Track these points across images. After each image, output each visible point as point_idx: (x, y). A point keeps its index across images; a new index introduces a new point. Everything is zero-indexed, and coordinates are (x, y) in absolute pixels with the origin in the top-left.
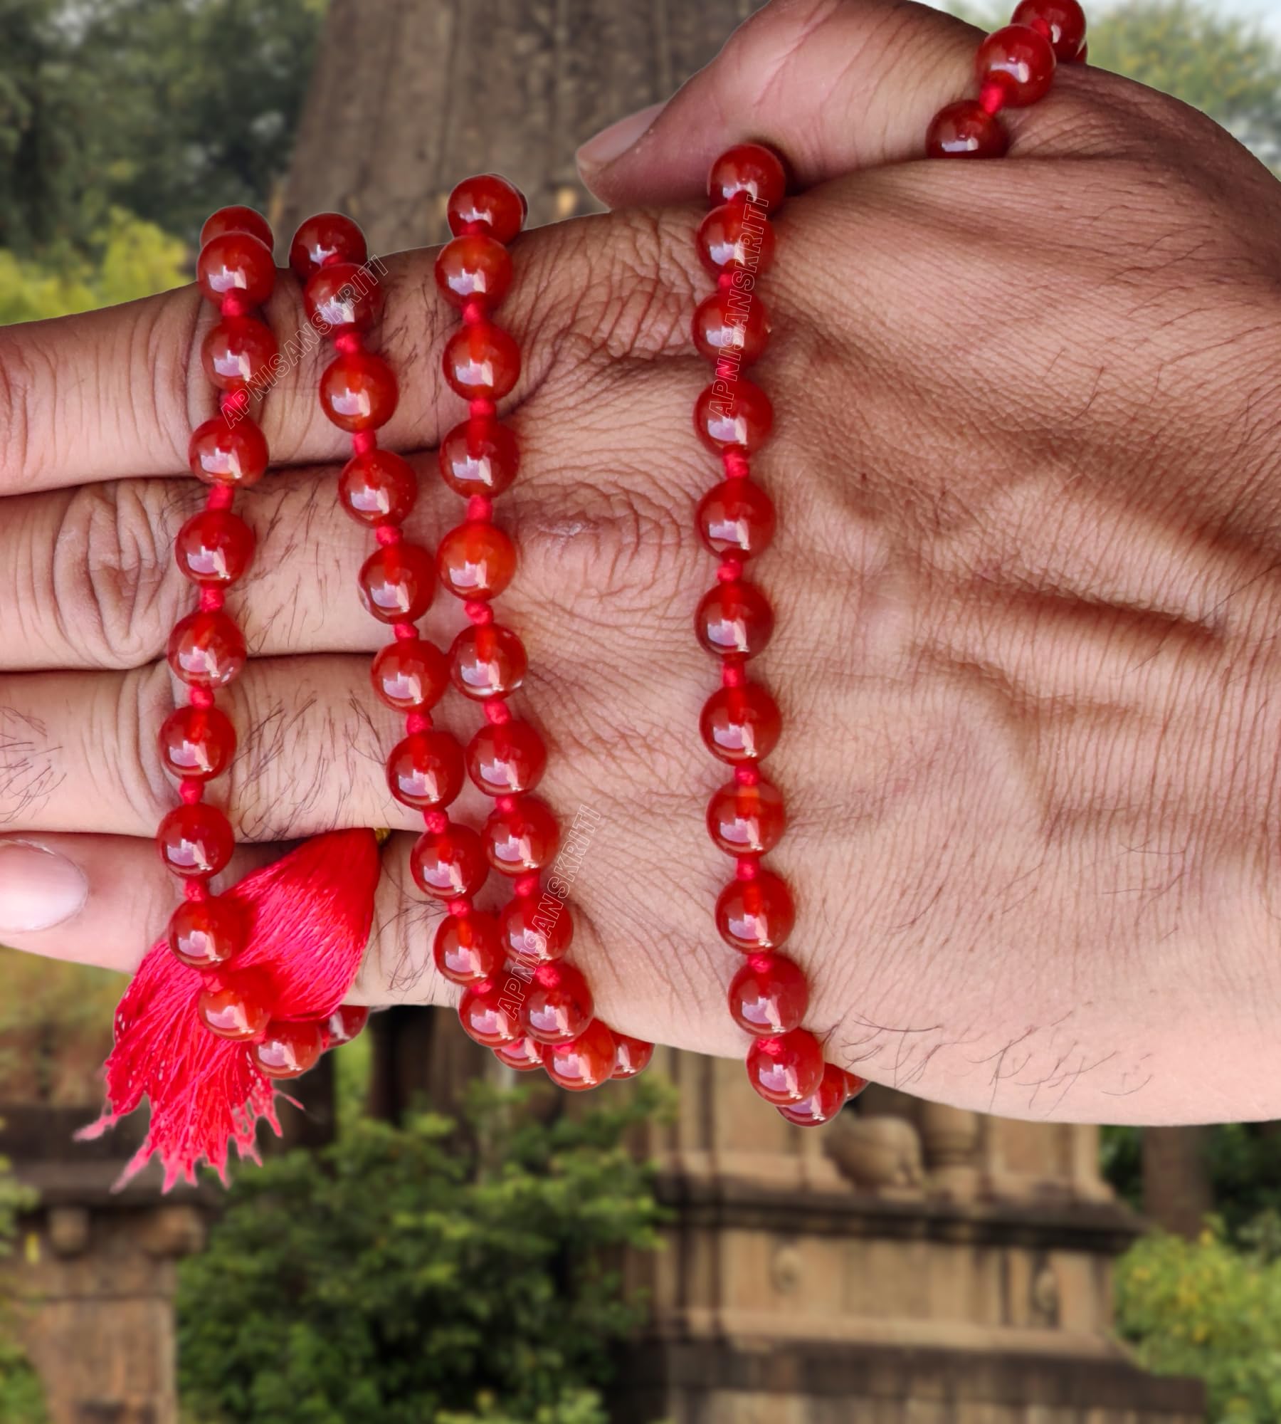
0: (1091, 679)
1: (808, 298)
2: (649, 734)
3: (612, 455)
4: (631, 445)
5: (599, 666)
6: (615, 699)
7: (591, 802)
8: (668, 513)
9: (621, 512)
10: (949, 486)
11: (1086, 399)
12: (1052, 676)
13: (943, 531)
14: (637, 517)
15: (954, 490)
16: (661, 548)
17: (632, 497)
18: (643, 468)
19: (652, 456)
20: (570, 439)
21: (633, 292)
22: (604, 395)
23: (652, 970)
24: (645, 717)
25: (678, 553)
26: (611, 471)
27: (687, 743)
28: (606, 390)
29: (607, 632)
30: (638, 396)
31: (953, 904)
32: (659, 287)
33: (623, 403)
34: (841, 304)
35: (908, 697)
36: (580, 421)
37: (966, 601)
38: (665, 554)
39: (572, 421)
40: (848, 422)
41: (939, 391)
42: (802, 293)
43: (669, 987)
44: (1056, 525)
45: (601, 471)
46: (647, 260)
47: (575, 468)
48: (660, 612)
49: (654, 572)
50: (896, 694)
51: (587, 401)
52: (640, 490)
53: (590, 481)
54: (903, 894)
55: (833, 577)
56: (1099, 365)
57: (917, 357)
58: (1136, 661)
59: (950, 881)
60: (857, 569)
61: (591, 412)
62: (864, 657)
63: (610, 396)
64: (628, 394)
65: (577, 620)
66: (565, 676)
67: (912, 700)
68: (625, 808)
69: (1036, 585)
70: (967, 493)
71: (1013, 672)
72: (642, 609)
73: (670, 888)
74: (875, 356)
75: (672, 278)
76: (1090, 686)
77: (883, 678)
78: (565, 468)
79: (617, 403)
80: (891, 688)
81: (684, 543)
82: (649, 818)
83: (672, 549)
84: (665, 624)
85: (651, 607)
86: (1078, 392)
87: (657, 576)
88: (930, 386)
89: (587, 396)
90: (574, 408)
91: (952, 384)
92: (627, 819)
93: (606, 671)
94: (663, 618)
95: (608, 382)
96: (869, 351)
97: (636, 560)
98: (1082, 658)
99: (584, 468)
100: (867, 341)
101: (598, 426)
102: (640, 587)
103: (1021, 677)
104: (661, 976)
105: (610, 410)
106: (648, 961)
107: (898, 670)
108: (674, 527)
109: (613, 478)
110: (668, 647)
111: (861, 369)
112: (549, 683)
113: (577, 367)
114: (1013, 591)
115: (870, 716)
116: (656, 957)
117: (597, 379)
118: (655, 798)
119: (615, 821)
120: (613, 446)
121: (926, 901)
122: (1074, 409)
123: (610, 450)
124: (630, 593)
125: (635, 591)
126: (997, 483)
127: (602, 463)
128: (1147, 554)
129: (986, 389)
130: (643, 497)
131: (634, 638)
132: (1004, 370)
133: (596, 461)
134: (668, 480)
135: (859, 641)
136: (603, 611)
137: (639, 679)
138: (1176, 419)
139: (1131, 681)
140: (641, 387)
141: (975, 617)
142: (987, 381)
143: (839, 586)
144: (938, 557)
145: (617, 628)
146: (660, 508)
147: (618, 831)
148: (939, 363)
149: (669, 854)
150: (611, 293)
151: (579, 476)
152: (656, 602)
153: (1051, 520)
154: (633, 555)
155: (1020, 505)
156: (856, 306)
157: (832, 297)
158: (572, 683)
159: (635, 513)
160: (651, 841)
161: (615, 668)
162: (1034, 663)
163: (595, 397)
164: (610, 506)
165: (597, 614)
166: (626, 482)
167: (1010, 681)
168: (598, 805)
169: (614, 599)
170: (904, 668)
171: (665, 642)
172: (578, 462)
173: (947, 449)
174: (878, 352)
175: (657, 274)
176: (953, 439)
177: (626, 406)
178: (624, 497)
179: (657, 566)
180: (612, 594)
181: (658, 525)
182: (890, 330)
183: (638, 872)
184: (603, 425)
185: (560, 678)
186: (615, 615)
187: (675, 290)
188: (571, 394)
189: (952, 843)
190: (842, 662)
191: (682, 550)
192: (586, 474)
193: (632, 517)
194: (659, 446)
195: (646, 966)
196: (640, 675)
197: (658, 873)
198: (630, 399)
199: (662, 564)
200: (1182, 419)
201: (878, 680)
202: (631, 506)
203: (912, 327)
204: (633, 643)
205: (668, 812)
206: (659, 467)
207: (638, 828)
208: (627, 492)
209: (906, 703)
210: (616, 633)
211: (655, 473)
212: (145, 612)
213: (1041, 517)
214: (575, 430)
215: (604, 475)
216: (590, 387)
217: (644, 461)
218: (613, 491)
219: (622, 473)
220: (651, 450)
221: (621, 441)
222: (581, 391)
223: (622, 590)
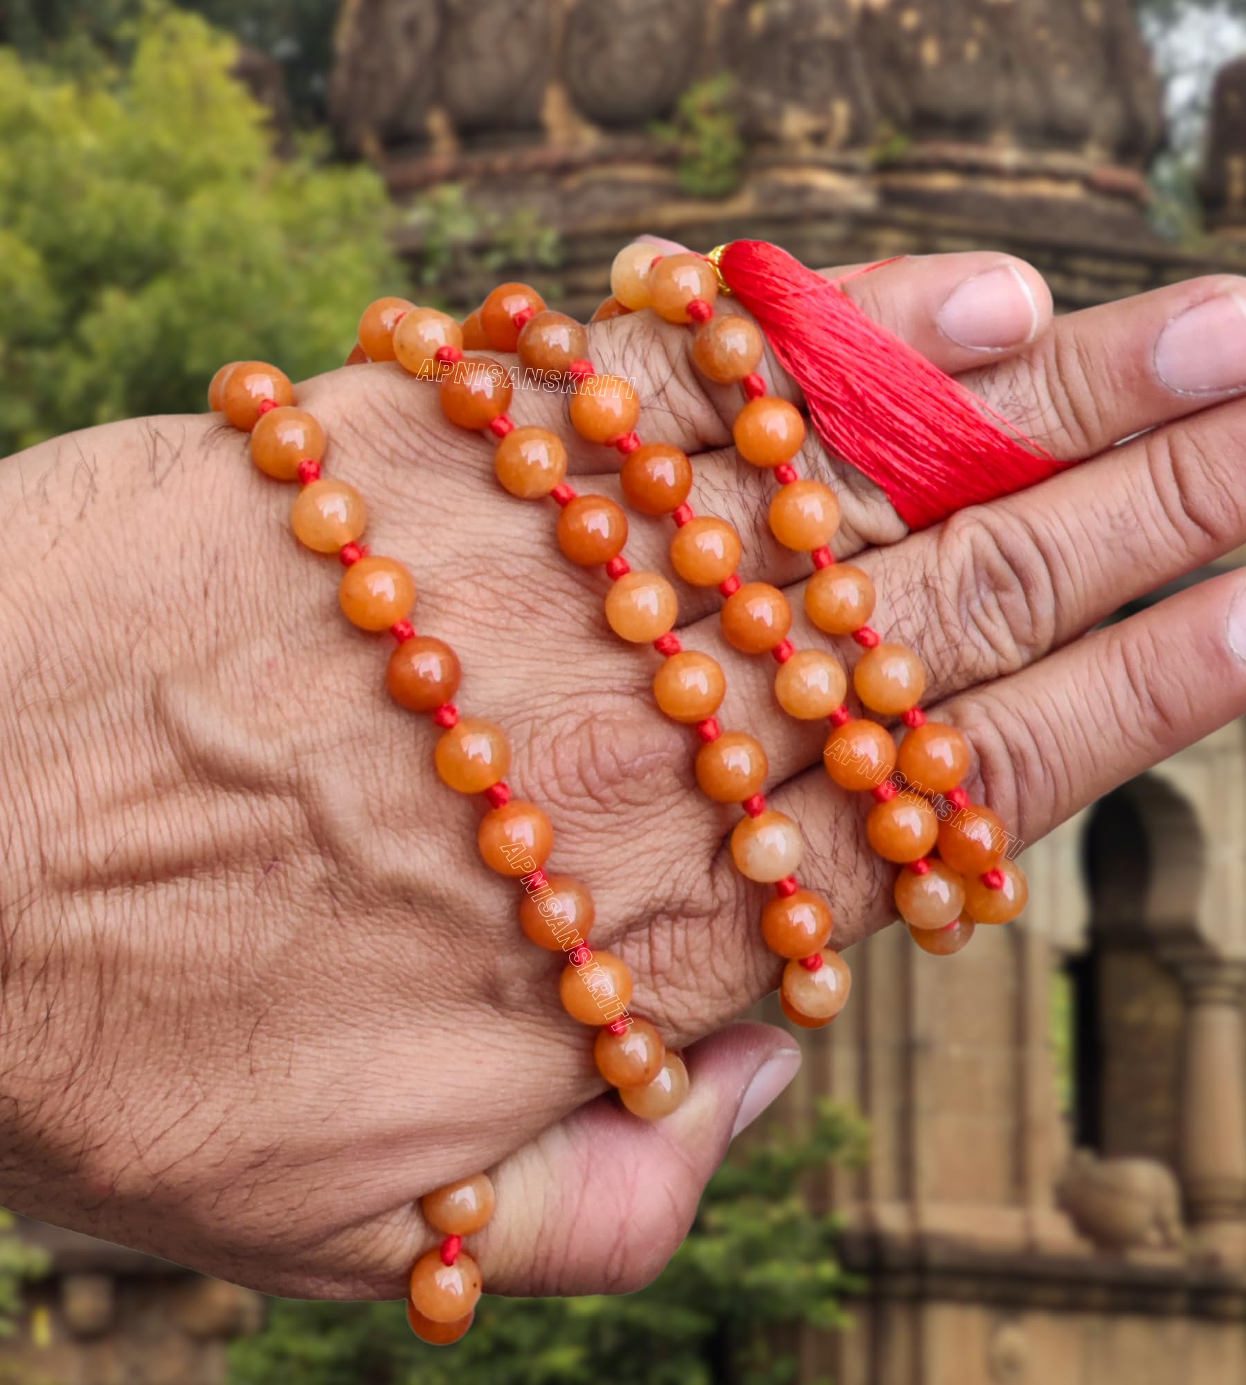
0: (152, 817)
1: (518, 1024)
2: (509, 619)
3: (628, 836)
4: (617, 850)
5: (574, 659)
8: (563, 807)
9: (607, 793)
10: (335, 923)
11: (255, 1043)
12: (184, 805)
13: (323, 885)
14: (590, 793)
15: (329, 921)
17: (600, 808)
18: (599, 835)
19: (597, 847)
20: (668, 837)
21: (672, 970)
24: (517, 634)
26: (625, 823)
27: (471, 624)
29: (577, 689)
31: (191, 589)
34: (487, 1030)
35: (296, 743)
37: (282, 836)
40: (442, 939)
41: (376, 996)
42: (525, 1025)
44: (234, 929)
45: (634, 820)
47: (658, 814)
48: (538, 722)
50: (308, 741)
52: (596, 816)
53: (641, 809)
54: (236, 577)
55: (399, 813)
56: (258, 1075)
57: (406, 1014)
58: (120, 848)
59: (201, 605)
60: (382, 828)
62: (347, 761)
65: (606, 689)
67: (291, 741)
69: (231, 873)
70: (317, 924)
71: (218, 793)
72: (554, 718)
74: (443, 1001)
76: (150, 810)
77: (325, 750)
78: (665, 811)
80: (313, 745)
83: (546, 779)
84: (530, 714)
85: (547, 723)
86: (264, 1045)
88: (385, 996)
90: (673, 862)
91: (368, 1006)
94: (533, 719)
96: (448, 1003)
97: (575, 758)
98: (166, 832)
99: (649, 817)
100: (454, 1009)
101: (648, 856)
102: (563, 737)
103: (210, 791)
107: (314, 761)
108: (553, 796)
109: (624, 818)
111: (449, 985)
113: (690, 894)
114: (247, 859)
115: (321, 713)
117: (668, 894)
120: (631, 843)
121: (214, 581)
122: (261, 1031)
123: (631, 840)
124: (571, 727)
125: (565, 732)
126: (296, 942)
127: (636, 827)
128: (151, 940)
129: (338, 1015)
130: (592, 812)
132: (331, 1036)
133: (641, 826)
134: (573, 833)
135: (357, 771)
136: (586, 706)
138: (176, 1058)
139: (119, 830)
141: (267, 826)
142: (340, 1021)
143: (392, 809)
144: (320, 864)
145: (570, 696)
146: (573, 809)
148: (386, 1018)
151: (651, 809)
152: (545, 729)
153: (241, 931)
154: (580, 762)
155: (271, 934)
156: (473, 1033)
157: (498, 1032)
159: (594, 797)
161: (561, 663)
162: (204, 810)
163: (661, 878)
164: (618, 796)
165: (591, 701)
166: (610, 818)
167: (217, 786)
169: (582, 719)
170: (311, 765)
172: (655, 820)
173: (349, 951)
174: (441, 1005)
175: (659, 993)
176: (348, 962)
178: (608, 805)
179: (554, 761)
180: (585, 722)
181: (569, 794)
182: (437, 1027)
186: (575, 707)
188: (681, 872)
189: (213, 639)
190: (364, 746)
191: (537, 781)
192: (646, 813)
193: (595, 792)
194: (590, 858)
200: (172, 1061)
201: (327, 746)
202: (599, 800)
203: (420, 1037)
206: (586, 841)
208: (607, 811)
209: (297, 738)
210: (569, 692)
211: (587, 835)
212: (963, 564)
213: (249, 930)
214: (667, 845)
215: (631, 817)
216: (670, 884)
217: (600, 841)
218: (620, 807)
219: (618, 824)
220: (599, 852)
221: (625, 850)
222: (676, 877)
223: (578, 728)
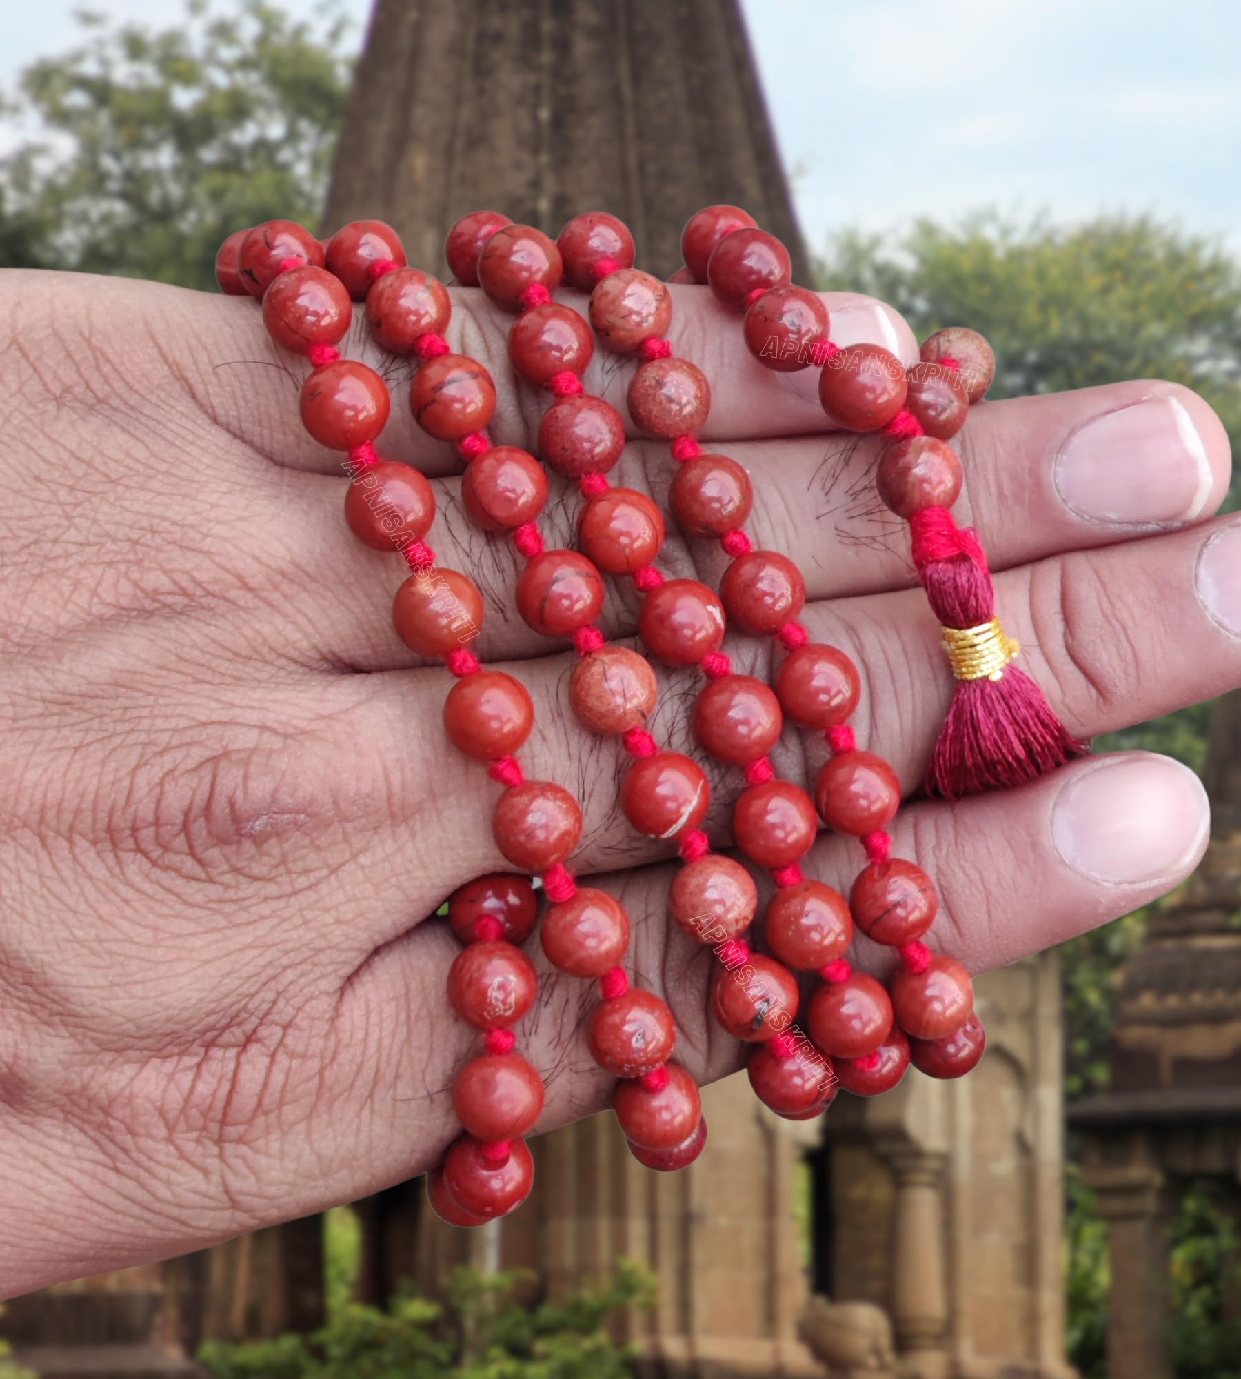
3: (233, 920)
4: (214, 936)
5: (219, 680)
6: (194, 646)
7: (209, 540)
9: (214, 854)
14: (191, 852)
16: (157, 823)
17: (203, 876)
18: (196, 911)
19: (189, 927)
21: (250, 1121)
22: (253, 990)
23: (116, 360)
25: (134, 821)
26: (232, 901)
28: (252, 996)
29: (214, 717)
30: (215, 995)
32: (216, 1137)
33: (231, 982)
36: (278, 954)
38: (151, 817)
39: (286, 953)
43: (94, 341)
45: (244, 899)
46: (237, 1163)
47: (278, 898)
48: (151, 750)
49: (162, 793)
51: (273, 978)
52: (195, 885)
53: (258, 885)
61: (265, 967)
63: (248, 988)
64: (227, 995)
66: (260, 665)
68: (164, 540)
72: (173, 749)
73: (97, 461)
75: (200, 1150)
79: (237, 982)
81: (128, 832)
82: (135, 535)
83: (141, 824)
85: (161, 753)
87: (157, 790)
89: (272, 984)
90: (285, 968)
92: (161, 529)
93: (209, 677)
94: (145, 744)
95: (251, 1006)
97: (185, 804)
99: (266, 899)
101: (256, 952)
102: (177, 773)
104: (104, 354)
105: (245, 973)
106: (121, 369)
108: (143, 846)
109: (231, 894)
110: (136, 713)
112: (280, 656)
116: (112, 375)
117: (266, 1007)
118: (131, 557)
119: (174, 523)
120: (236, 931)
123: (238, 925)
124: (191, 763)
125: (183, 767)
127: (245, 909)
130: (190, 878)
131: (179, 716)
133: (254, 909)
136: (221, 739)
137: (164, 673)
140: (214, 1005)
145: (202, 724)
146: (166, 868)
147: (169, 514)
149: (103, 499)
150: (279, 1117)
151: (272, 889)
152: (158, 760)
154: (189, 809)
158: (250, 658)
159: (195, 856)
160: (127, 510)
161: (199, 681)
163: (265, 984)
164: (227, 860)
165: (228, 734)
166: (213, 891)
168: (199, 537)
169: (208, 754)
171: (140, 718)
172: (276, 905)
177: (227, 981)
178: (214, 872)
179: (158, 802)
180: (212, 759)
181: (165, 848)
183: (138, 473)
184: (250, 954)
185: (265, 661)
186: (204, 738)
187: (194, 1135)
188: (291, 983)
191: (129, 824)
192: (263, 892)
193: (198, 850)
195: (122, 363)
196: (163, 677)
197: (114, 476)
198: (223, 989)
199: (153, 806)
202: (203, 864)
204: (179, 710)
205: (110, 546)
207: (145, 522)
208: (210, 880)
210: (202, 719)
211: (179, 907)
214: (282, 942)
215: (241, 894)
216: (272, 996)
217: (197, 920)
218: (228, 878)
219: (221, 901)
220: (190, 934)
221: (227, 939)
222: (281, 988)
223: (200, 766)
